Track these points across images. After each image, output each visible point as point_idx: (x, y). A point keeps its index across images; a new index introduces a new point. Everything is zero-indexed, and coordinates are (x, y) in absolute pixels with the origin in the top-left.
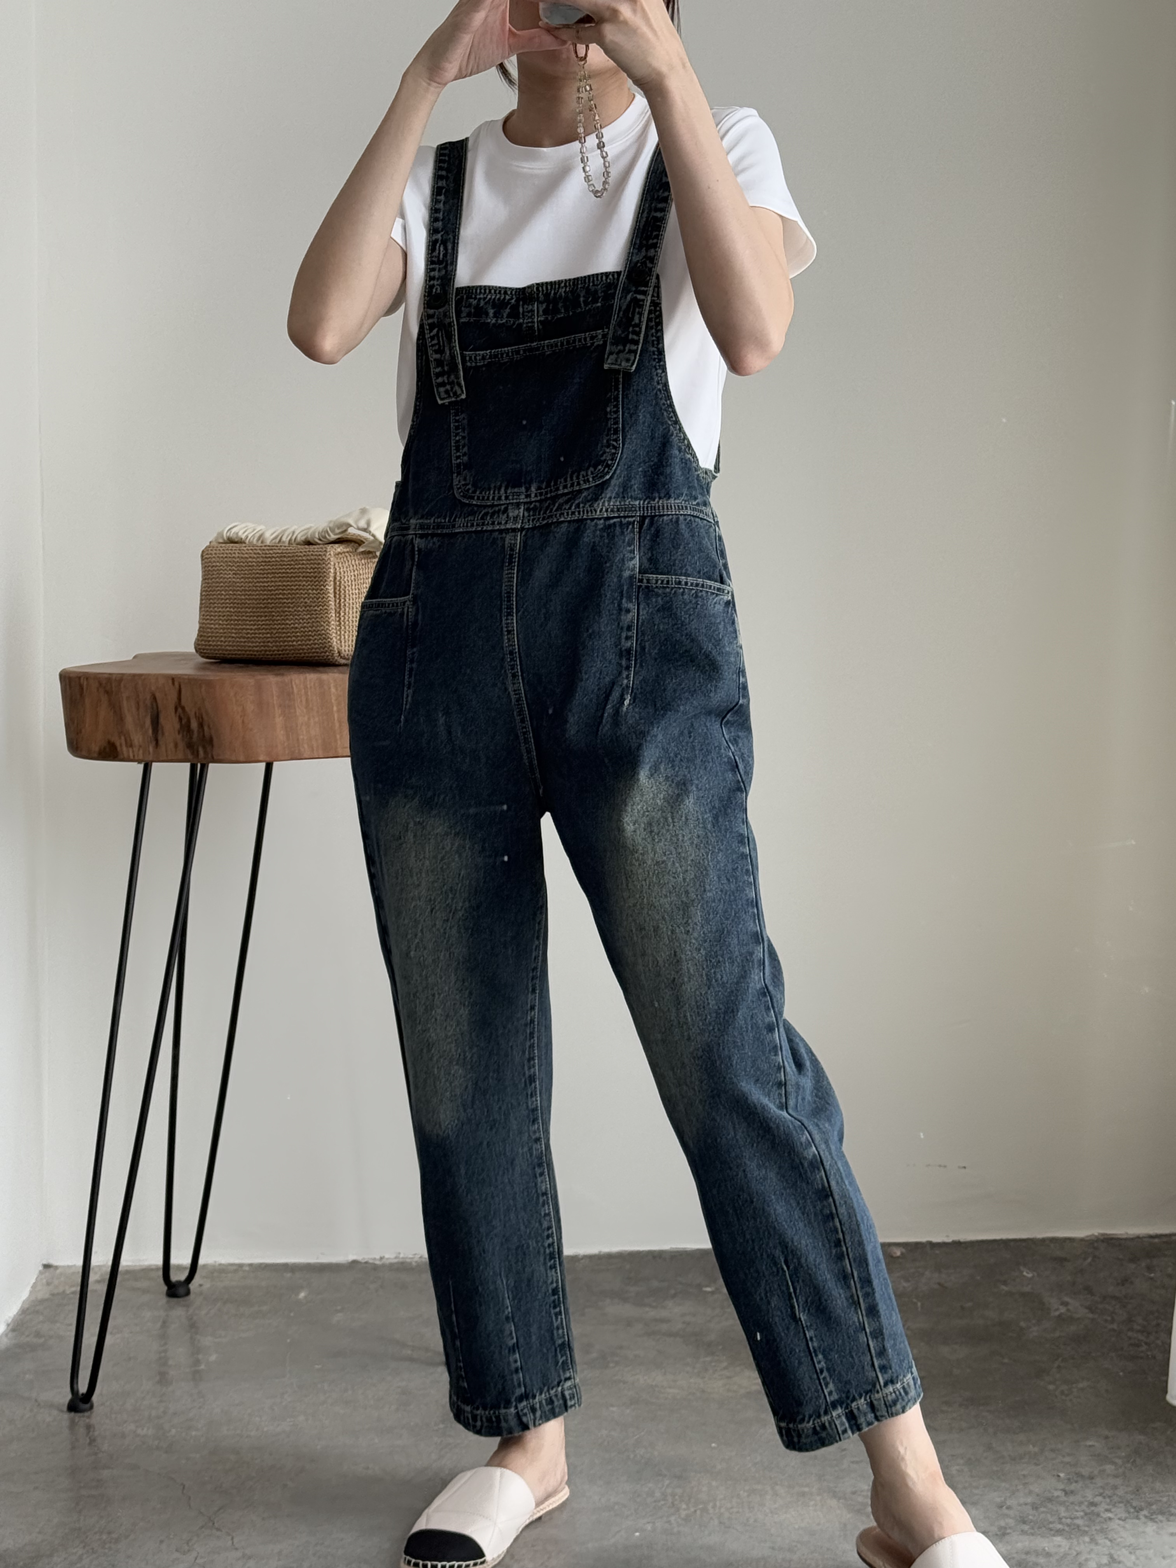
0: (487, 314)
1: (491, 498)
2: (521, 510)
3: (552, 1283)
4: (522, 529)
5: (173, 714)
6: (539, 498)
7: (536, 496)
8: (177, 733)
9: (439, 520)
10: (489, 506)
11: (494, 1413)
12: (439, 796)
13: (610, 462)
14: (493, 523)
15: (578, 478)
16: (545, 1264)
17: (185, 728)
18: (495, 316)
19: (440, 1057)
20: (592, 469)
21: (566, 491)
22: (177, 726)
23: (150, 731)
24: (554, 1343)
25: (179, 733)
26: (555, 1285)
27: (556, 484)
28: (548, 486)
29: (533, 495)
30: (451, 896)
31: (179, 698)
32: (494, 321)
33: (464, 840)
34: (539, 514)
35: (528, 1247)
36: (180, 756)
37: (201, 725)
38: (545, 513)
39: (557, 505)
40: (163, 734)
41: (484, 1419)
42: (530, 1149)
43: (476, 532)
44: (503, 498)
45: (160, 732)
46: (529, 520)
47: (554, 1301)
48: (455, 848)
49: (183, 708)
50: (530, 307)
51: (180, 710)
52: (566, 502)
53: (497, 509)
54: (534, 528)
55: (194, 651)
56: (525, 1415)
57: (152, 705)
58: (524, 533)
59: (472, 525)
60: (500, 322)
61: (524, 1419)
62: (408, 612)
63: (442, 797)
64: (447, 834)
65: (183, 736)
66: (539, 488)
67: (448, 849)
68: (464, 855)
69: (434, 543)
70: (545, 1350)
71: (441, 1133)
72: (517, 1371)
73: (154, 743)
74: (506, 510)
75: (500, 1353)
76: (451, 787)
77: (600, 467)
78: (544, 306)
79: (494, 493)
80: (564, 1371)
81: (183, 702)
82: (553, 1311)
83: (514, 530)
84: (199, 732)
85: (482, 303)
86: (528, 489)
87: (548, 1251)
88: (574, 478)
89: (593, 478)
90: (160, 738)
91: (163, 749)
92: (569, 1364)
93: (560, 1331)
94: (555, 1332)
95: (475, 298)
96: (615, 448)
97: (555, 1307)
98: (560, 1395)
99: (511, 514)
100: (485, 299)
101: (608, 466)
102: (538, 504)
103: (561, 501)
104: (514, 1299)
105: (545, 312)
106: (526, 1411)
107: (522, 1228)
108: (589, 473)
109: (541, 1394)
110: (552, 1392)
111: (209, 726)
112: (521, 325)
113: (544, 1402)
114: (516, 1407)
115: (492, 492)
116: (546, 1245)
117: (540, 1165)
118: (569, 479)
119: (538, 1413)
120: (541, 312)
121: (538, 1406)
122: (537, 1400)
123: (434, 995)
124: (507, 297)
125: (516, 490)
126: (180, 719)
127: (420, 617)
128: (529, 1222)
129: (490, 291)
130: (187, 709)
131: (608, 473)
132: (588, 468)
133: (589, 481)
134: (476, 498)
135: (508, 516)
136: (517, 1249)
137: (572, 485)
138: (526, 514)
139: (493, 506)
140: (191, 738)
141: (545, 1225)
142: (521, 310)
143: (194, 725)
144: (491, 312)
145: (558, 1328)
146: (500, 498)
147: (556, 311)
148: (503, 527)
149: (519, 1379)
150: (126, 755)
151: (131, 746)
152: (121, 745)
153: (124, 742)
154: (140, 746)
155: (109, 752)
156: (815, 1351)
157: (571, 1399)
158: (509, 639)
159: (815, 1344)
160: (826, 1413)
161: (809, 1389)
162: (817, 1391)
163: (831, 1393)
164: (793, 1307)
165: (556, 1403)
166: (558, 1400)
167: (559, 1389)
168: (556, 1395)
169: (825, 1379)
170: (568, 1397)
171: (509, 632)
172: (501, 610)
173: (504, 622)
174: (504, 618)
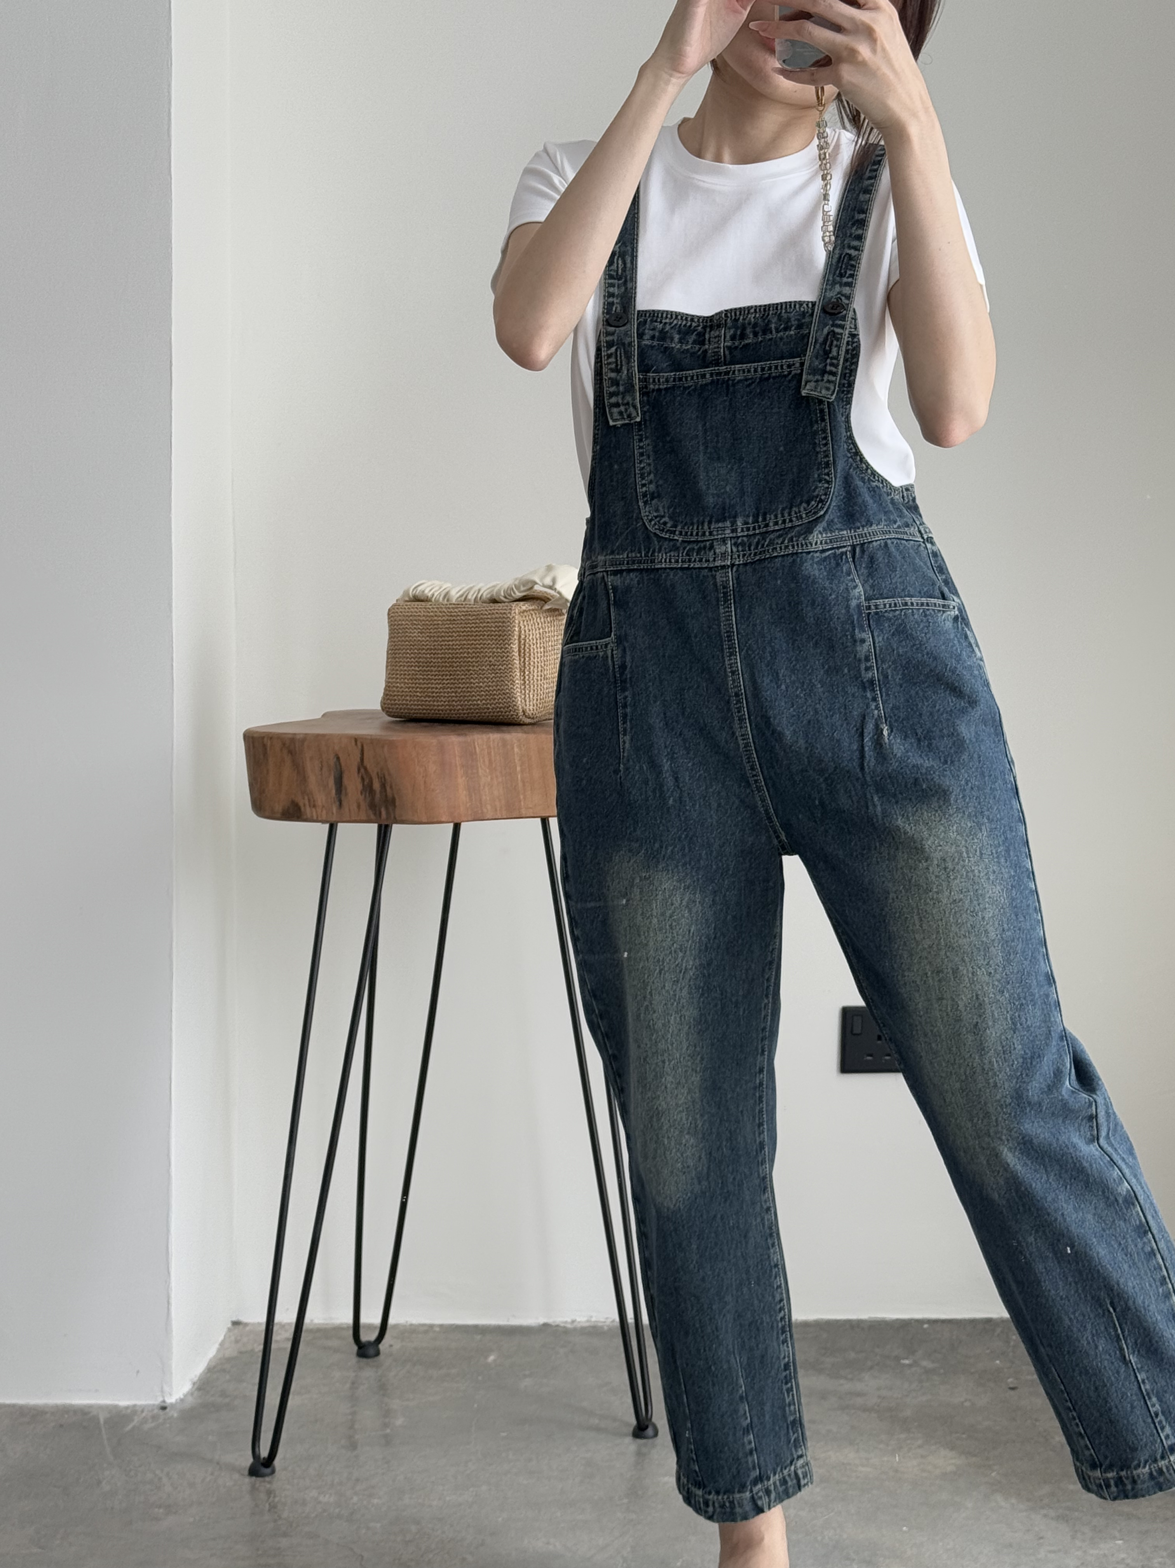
0: (672, 339)
1: (694, 533)
2: (729, 546)
3: (784, 1358)
4: (733, 565)
5: (356, 774)
6: (747, 533)
7: (743, 531)
8: (359, 793)
9: (634, 555)
10: (694, 542)
11: (728, 1498)
13: (823, 497)
14: (701, 560)
15: (790, 514)
16: (778, 1338)
17: (368, 790)
18: (680, 342)
19: (670, 1126)
20: (804, 505)
21: (776, 527)
22: (360, 788)
23: (334, 791)
24: (786, 1420)
25: (361, 793)
26: (787, 1360)
27: (764, 519)
28: (756, 520)
29: (740, 530)
30: (681, 954)
31: (362, 759)
32: (679, 346)
33: (695, 894)
34: (750, 550)
35: (761, 1322)
36: (364, 818)
37: (383, 785)
38: (756, 548)
39: (768, 541)
40: (346, 794)
41: (717, 1505)
43: (682, 569)
44: (708, 534)
45: (343, 792)
46: (739, 556)
47: (786, 1377)
48: (684, 903)
49: (366, 769)
50: (717, 333)
51: (363, 770)
52: (779, 537)
53: (702, 545)
54: (745, 564)
55: (380, 710)
56: (760, 1498)
57: (336, 765)
58: (735, 569)
59: (677, 561)
60: (685, 347)
61: (760, 1503)
62: (612, 655)
64: (675, 888)
65: (365, 796)
66: (746, 523)
67: (677, 904)
68: (694, 910)
69: (631, 579)
70: (777, 1428)
71: (672, 1207)
72: (751, 1453)
73: (338, 803)
74: (712, 547)
75: (734, 1434)
77: (813, 503)
78: (733, 332)
79: (697, 529)
80: (796, 1451)
81: (366, 763)
82: (785, 1387)
83: (723, 567)
84: (381, 793)
85: (667, 328)
86: (733, 523)
87: (780, 1325)
88: (786, 515)
89: (807, 514)
90: (343, 798)
91: (347, 810)
92: (800, 1441)
93: (792, 1408)
94: (787, 1408)
95: (659, 323)
96: (827, 482)
97: (786, 1383)
98: (793, 1474)
99: (718, 551)
100: (669, 323)
101: (822, 501)
102: (746, 539)
103: (772, 536)
104: (747, 1378)
105: (733, 337)
106: (761, 1494)
108: (802, 509)
109: (775, 1474)
110: (786, 1472)
111: (392, 787)
113: (778, 1483)
114: (751, 1491)
115: (695, 527)
116: (779, 1318)
118: (779, 515)
119: (773, 1496)
120: (728, 338)
121: (772, 1488)
122: (771, 1481)
123: (664, 1062)
124: (694, 325)
125: (720, 525)
126: (363, 780)
127: (628, 658)
129: (673, 315)
130: (370, 770)
131: (822, 508)
132: (801, 504)
133: (802, 517)
134: (677, 533)
135: (715, 553)
136: (750, 1325)
137: (784, 522)
138: (735, 549)
139: (697, 542)
140: (373, 799)
142: (708, 336)
143: (377, 785)
144: (676, 337)
145: (790, 1405)
146: (704, 534)
147: (743, 336)
148: (711, 565)
149: (754, 1461)
150: (309, 815)
151: (314, 806)
152: (304, 805)
153: (307, 803)
154: (323, 807)
155: (293, 813)
156: (1148, 1394)
157: (804, 1478)
158: (734, 680)
159: (1148, 1387)
160: (1163, 1458)
161: (1143, 1433)
162: (1152, 1435)
163: (1167, 1437)
164: (1121, 1349)
165: (790, 1483)
166: (792, 1480)
167: (793, 1468)
168: (789, 1475)
169: (1160, 1422)
170: (801, 1476)
171: (733, 673)
172: (722, 650)
173: (727, 663)
174: (727, 659)
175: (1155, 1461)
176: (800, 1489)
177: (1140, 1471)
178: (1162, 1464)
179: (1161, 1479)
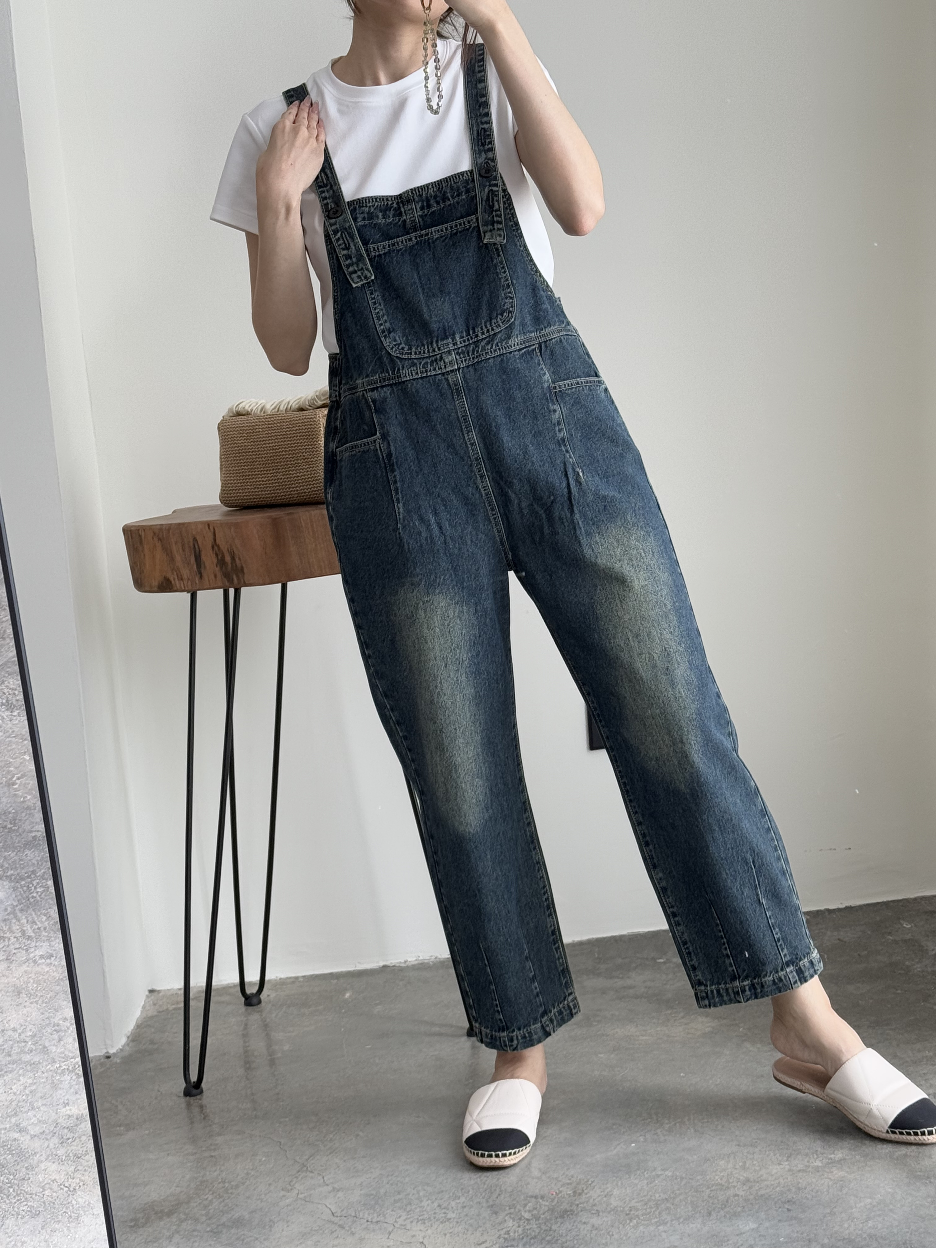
0: (378, 217)
1: (426, 351)
2: (453, 355)
3: (551, 926)
4: (459, 369)
5: (211, 551)
6: (463, 344)
7: (461, 343)
8: (215, 566)
9: (383, 375)
10: (427, 357)
11: (527, 1030)
12: (440, 578)
13: (511, 309)
14: (435, 369)
15: (491, 325)
16: (544, 913)
17: (221, 562)
18: (384, 218)
20: (500, 316)
21: (484, 336)
22: (215, 561)
23: (195, 567)
24: (557, 970)
25: (217, 566)
26: (553, 928)
27: (474, 332)
28: (468, 334)
29: (458, 343)
30: (458, 651)
31: (215, 540)
32: (384, 221)
33: (462, 606)
34: (469, 356)
35: (533, 903)
36: (214, 585)
37: (233, 558)
38: (473, 354)
39: (480, 347)
40: (205, 567)
41: (519, 1038)
42: (525, 831)
43: (422, 378)
44: (436, 350)
45: (202, 566)
46: (462, 362)
47: (554, 940)
48: (456, 614)
49: (218, 546)
50: (410, 207)
51: (216, 548)
52: (488, 343)
53: (433, 359)
54: (468, 367)
55: (219, 503)
56: (548, 1025)
57: (194, 546)
58: (461, 371)
59: (417, 373)
60: (389, 221)
61: (548, 1029)
62: (380, 448)
63: (442, 577)
64: (449, 605)
65: (220, 568)
66: (462, 337)
67: (451, 616)
68: (464, 618)
69: (385, 392)
70: (552, 976)
72: (538, 995)
73: (198, 575)
74: (441, 358)
75: (526, 984)
76: (448, 568)
77: (505, 314)
78: (420, 204)
79: (428, 348)
80: (567, 990)
81: (218, 542)
82: (554, 947)
83: (452, 371)
84: (232, 563)
85: (372, 209)
86: (454, 339)
87: (545, 904)
88: (488, 326)
89: (502, 323)
90: (203, 571)
91: (206, 579)
92: (569, 984)
93: (561, 961)
94: (557, 962)
95: (366, 206)
96: (511, 298)
97: (555, 944)
98: (566, 1008)
99: (446, 360)
100: (373, 206)
101: (510, 312)
102: (464, 348)
103: (483, 344)
104: (528, 943)
105: (422, 208)
106: (547, 1023)
107: (527, 890)
108: (499, 320)
109: (554, 1008)
110: (561, 1006)
111: (240, 559)
112: (405, 221)
113: (557, 1014)
114: (541, 1022)
115: (426, 347)
116: (544, 899)
117: (533, 842)
118: (484, 327)
119: (555, 1023)
120: (418, 209)
121: (554, 1017)
122: (552, 1013)
124: (390, 203)
125: (445, 342)
126: (217, 555)
127: (392, 448)
128: (531, 885)
129: (376, 199)
130: (222, 547)
131: (512, 317)
132: (497, 316)
133: (500, 326)
134: (413, 353)
135: (445, 362)
136: (526, 905)
137: (488, 331)
138: (458, 357)
139: (429, 357)
140: (226, 569)
141: (542, 885)
142: (403, 210)
143: (228, 559)
144: (380, 215)
145: (559, 959)
146: (434, 350)
147: (429, 206)
148: (444, 371)
149: (540, 1001)
150: (178, 587)
151: (182, 579)
152: (174, 579)
153: (176, 578)
154: (189, 579)
155: (166, 586)
156: (773, 926)
157: (574, 1008)
158: (473, 450)
159: (773, 921)
160: (782, 970)
161: (770, 953)
162: (776, 954)
163: (785, 955)
164: (758, 895)
165: (565, 1013)
166: (566, 1011)
167: (566, 1002)
168: (564, 1008)
169: (781, 945)
170: (572, 1007)
171: (472, 444)
172: (462, 430)
173: (466, 438)
174: (466, 436)
175: (777, 972)
176: (572, 1016)
177: (766, 979)
178: (781, 974)
179: (781, 985)
